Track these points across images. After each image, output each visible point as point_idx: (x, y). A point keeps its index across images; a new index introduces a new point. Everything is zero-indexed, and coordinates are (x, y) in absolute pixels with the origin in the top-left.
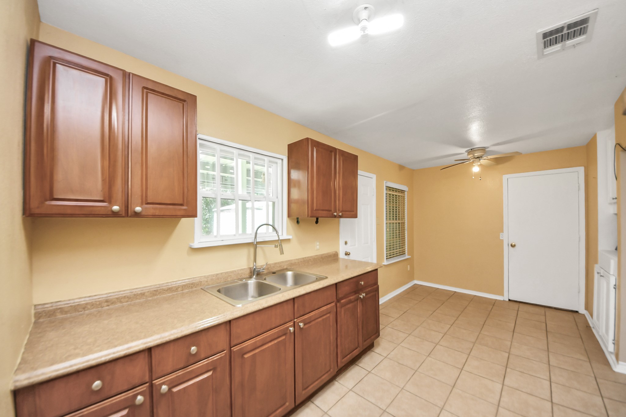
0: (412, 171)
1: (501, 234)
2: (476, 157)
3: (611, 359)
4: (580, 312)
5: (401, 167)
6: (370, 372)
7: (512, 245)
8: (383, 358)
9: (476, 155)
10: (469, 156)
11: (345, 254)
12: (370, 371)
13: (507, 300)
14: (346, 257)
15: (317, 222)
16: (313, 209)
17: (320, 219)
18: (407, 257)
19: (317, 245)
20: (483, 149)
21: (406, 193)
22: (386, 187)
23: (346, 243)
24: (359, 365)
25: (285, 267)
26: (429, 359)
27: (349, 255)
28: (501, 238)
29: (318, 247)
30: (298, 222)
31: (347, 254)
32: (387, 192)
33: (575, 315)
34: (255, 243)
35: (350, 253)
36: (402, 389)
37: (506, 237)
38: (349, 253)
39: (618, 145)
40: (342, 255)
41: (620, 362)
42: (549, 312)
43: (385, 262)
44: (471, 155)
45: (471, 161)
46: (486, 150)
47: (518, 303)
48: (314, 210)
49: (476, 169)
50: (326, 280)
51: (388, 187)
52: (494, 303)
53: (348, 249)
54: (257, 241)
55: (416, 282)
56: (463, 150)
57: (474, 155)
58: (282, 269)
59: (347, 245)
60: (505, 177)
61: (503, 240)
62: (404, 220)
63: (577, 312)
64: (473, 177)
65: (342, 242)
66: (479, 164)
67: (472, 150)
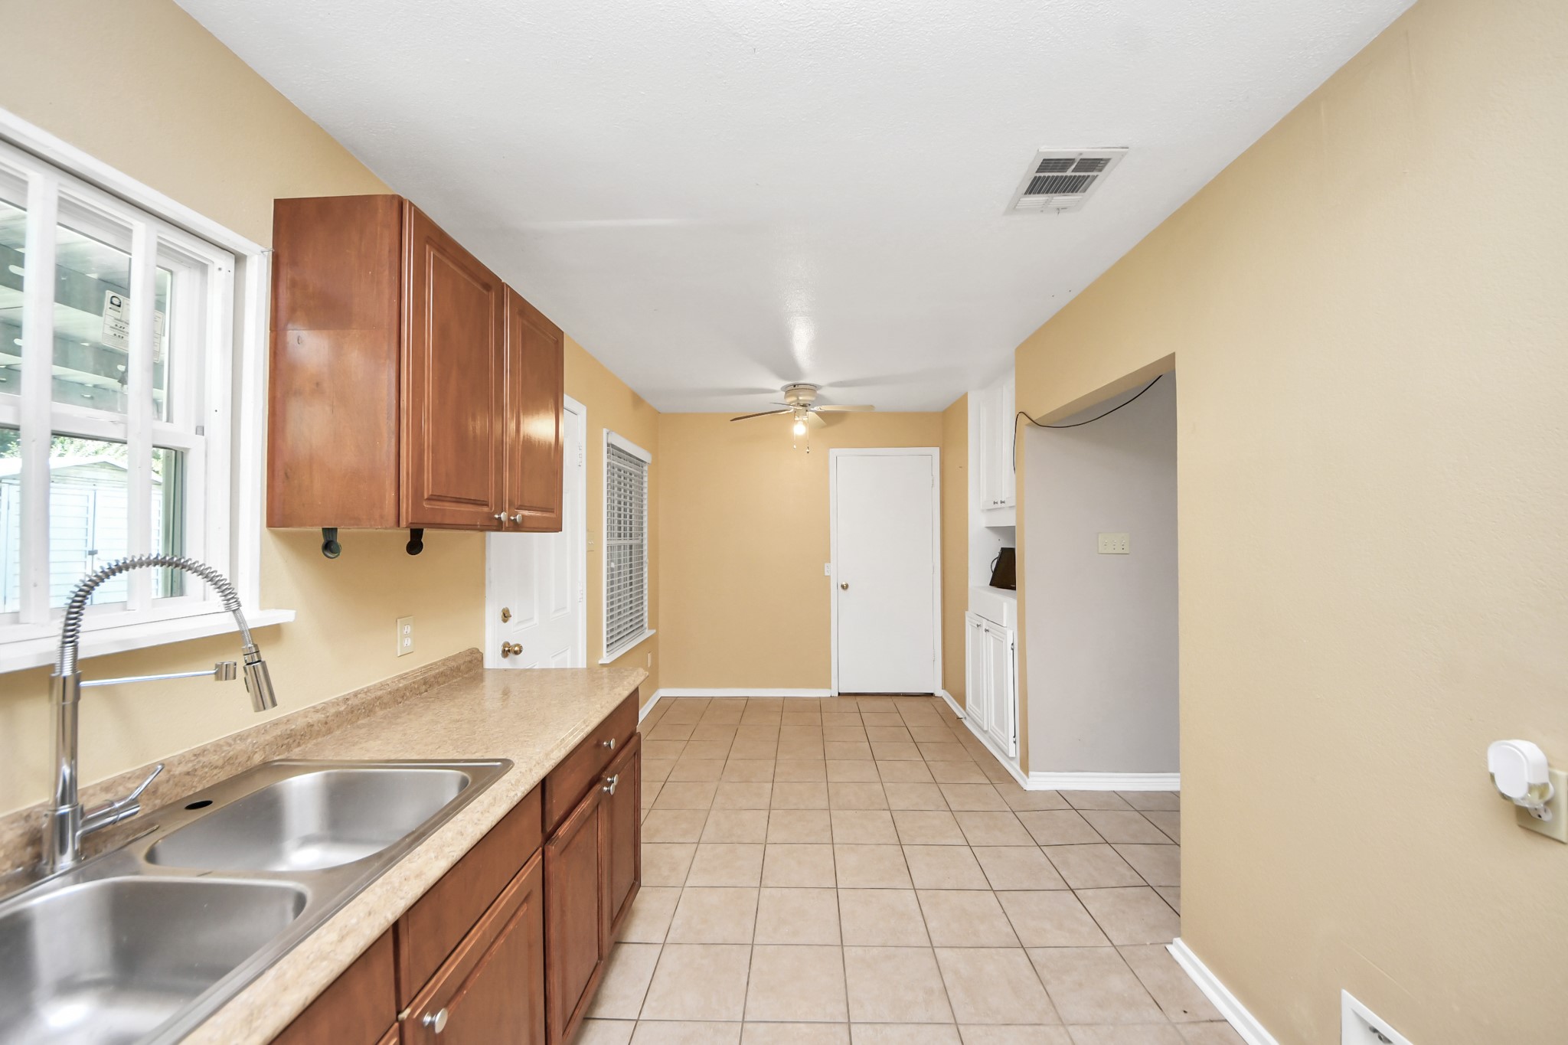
0: (656, 414)
1: (826, 565)
2: (802, 403)
3: (1014, 769)
4: (937, 694)
5: (637, 400)
6: (637, 1021)
7: (842, 586)
8: (658, 949)
9: (800, 398)
10: (789, 400)
11: (504, 651)
12: (636, 1018)
13: (837, 695)
14: (506, 664)
15: (415, 545)
16: (423, 496)
17: (428, 535)
18: (648, 633)
19: (405, 636)
20: (813, 388)
21: (646, 468)
22: (608, 445)
23: (506, 616)
24: (598, 1017)
25: (258, 759)
26: (765, 892)
27: (516, 653)
28: (826, 574)
29: (408, 642)
30: (330, 545)
31: (508, 651)
32: (609, 461)
33: (931, 699)
34: (67, 671)
35: (521, 648)
36: (743, 1022)
37: (837, 570)
38: (516, 649)
39: (1021, 414)
40: (492, 659)
41: (1031, 773)
42: (903, 704)
43: (606, 658)
44: (794, 399)
45: (792, 410)
46: (818, 392)
47: (854, 697)
48: (426, 497)
49: (799, 429)
50: (510, 776)
51: (613, 446)
52: (819, 705)
53: (512, 633)
54: (81, 656)
55: (664, 692)
56: (778, 384)
57: (798, 399)
58: (240, 770)
59: (508, 622)
60: (834, 452)
61: (829, 576)
62: (640, 537)
63: (932, 695)
64: (795, 447)
65: (492, 613)
66: (805, 419)
67: (795, 386)
